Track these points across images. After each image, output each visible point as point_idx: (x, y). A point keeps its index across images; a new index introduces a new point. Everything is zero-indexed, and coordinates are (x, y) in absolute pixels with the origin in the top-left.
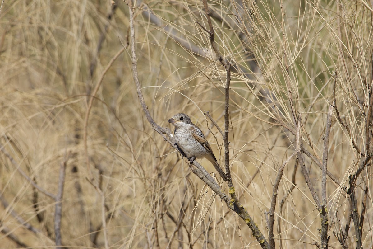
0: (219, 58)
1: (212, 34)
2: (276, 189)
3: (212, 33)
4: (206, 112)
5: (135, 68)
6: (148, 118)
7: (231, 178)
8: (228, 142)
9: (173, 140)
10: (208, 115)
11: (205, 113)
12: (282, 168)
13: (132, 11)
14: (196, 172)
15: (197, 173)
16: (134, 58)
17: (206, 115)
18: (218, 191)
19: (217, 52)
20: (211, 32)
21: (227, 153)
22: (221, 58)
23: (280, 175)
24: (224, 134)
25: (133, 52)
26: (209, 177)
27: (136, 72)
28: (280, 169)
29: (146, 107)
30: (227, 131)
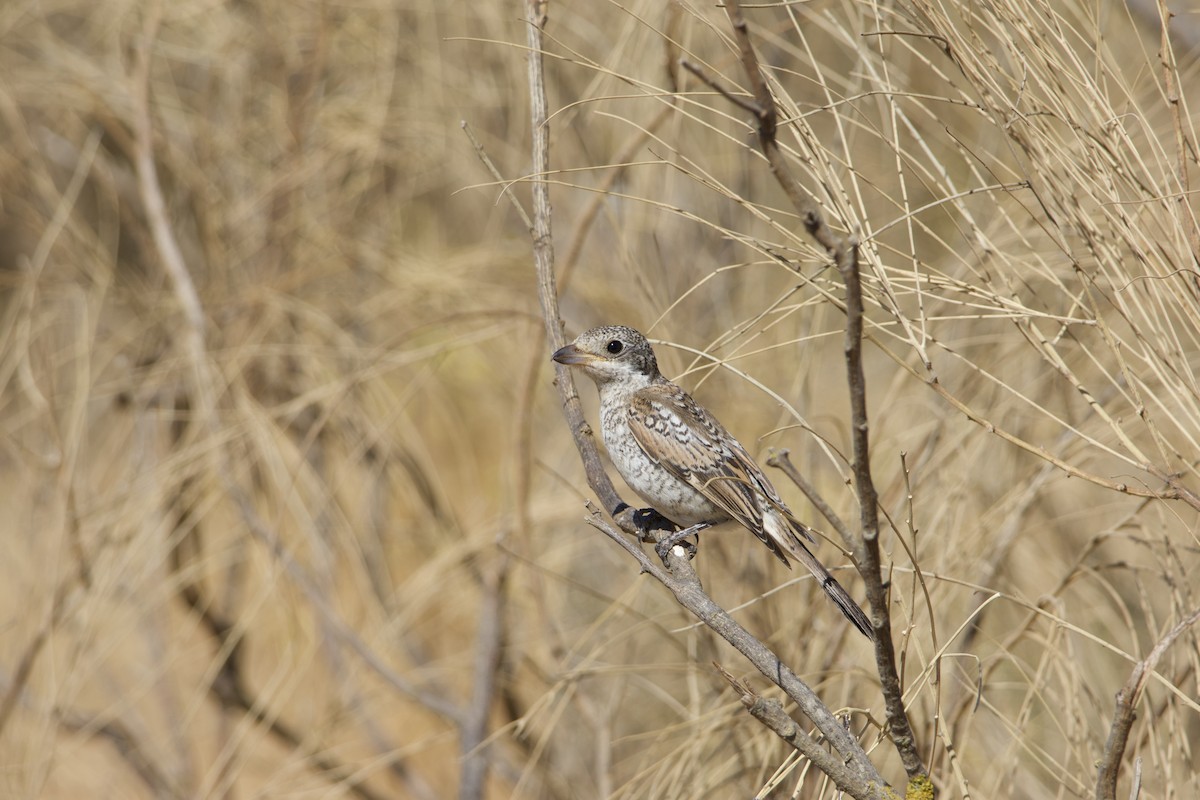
0: (805, 217)
1: (764, 113)
2: (1107, 786)
3: (763, 106)
4: (775, 455)
5: (542, 259)
6: (591, 474)
7: (910, 735)
8: (880, 580)
9: (683, 570)
10: (784, 467)
11: (771, 456)
12: (1127, 693)
13: (538, 12)
14: (761, 713)
15: (767, 717)
16: (543, 217)
17: (776, 466)
18: (864, 791)
19: (795, 193)
20: (756, 107)
21: (882, 629)
22: (811, 216)
23: (1123, 721)
24: (862, 548)
25: (536, 190)
26: (831, 730)
27: (549, 279)
28: (1120, 699)
29: (585, 427)
30: (870, 536)
